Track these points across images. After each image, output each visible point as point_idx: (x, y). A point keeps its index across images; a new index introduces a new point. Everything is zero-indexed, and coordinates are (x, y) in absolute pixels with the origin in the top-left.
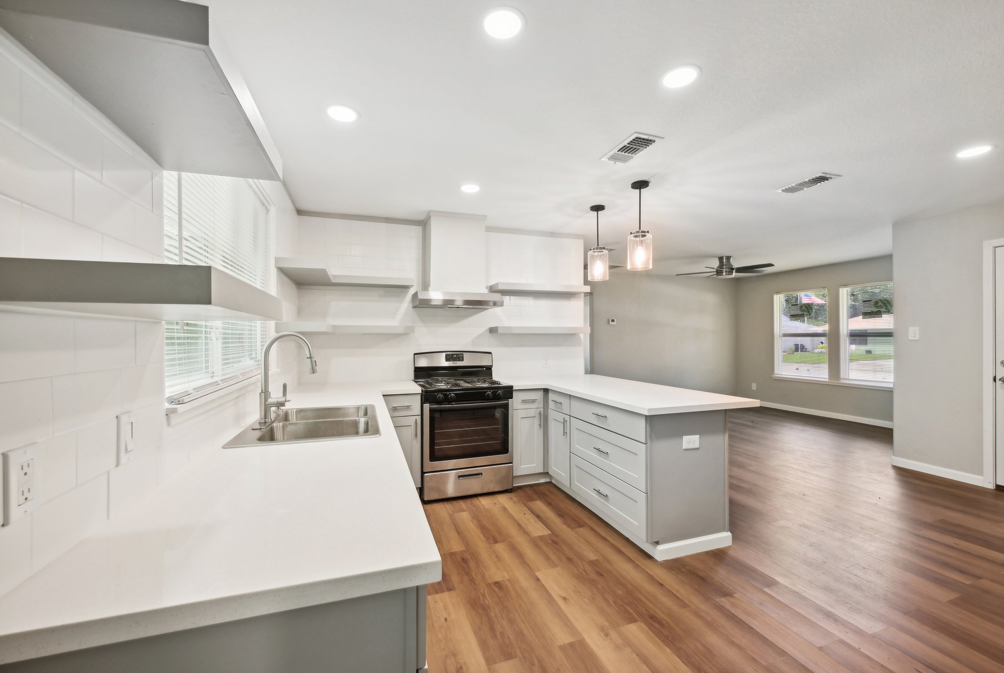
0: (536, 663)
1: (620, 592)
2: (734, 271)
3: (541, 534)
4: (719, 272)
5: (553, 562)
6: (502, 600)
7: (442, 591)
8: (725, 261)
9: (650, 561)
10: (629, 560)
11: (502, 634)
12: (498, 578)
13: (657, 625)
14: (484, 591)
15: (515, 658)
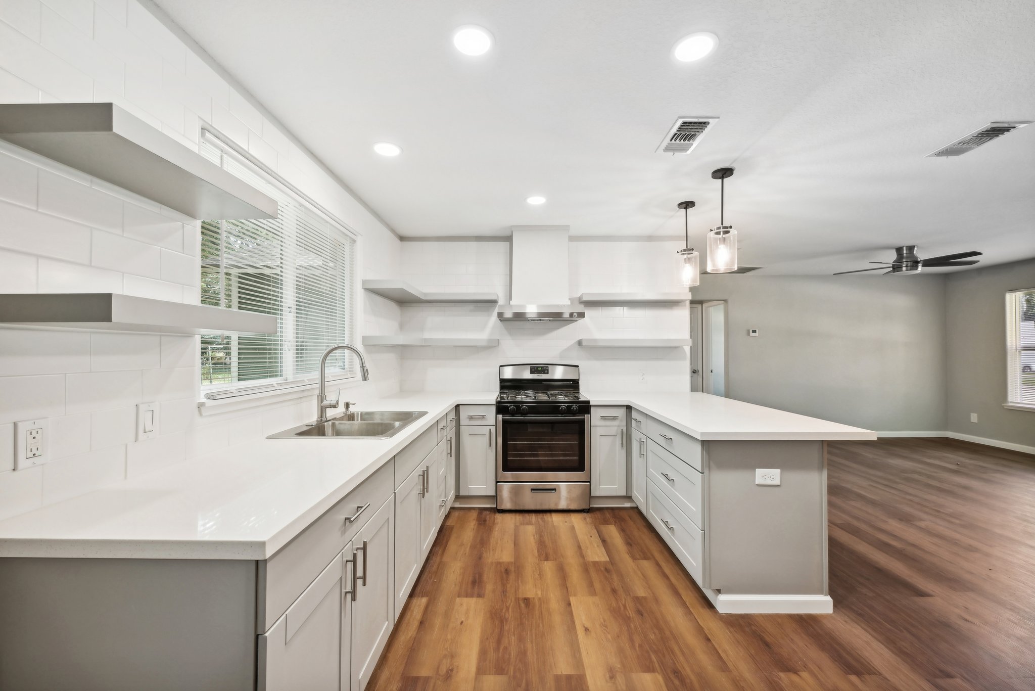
0: (523, 685)
1: (652, 637)
2: (920, 265)
3: (597, 559)
4: (896, 267)
5: (595, 591)
6: (522, 616)
7: (472, 596)
8: (905, 252)
9: (708, 610)
10: (684, 604)
11: (506, 648)
12: (530, 595)
13: (677, 682)
14: (510, 604)
15: (506, 674)
